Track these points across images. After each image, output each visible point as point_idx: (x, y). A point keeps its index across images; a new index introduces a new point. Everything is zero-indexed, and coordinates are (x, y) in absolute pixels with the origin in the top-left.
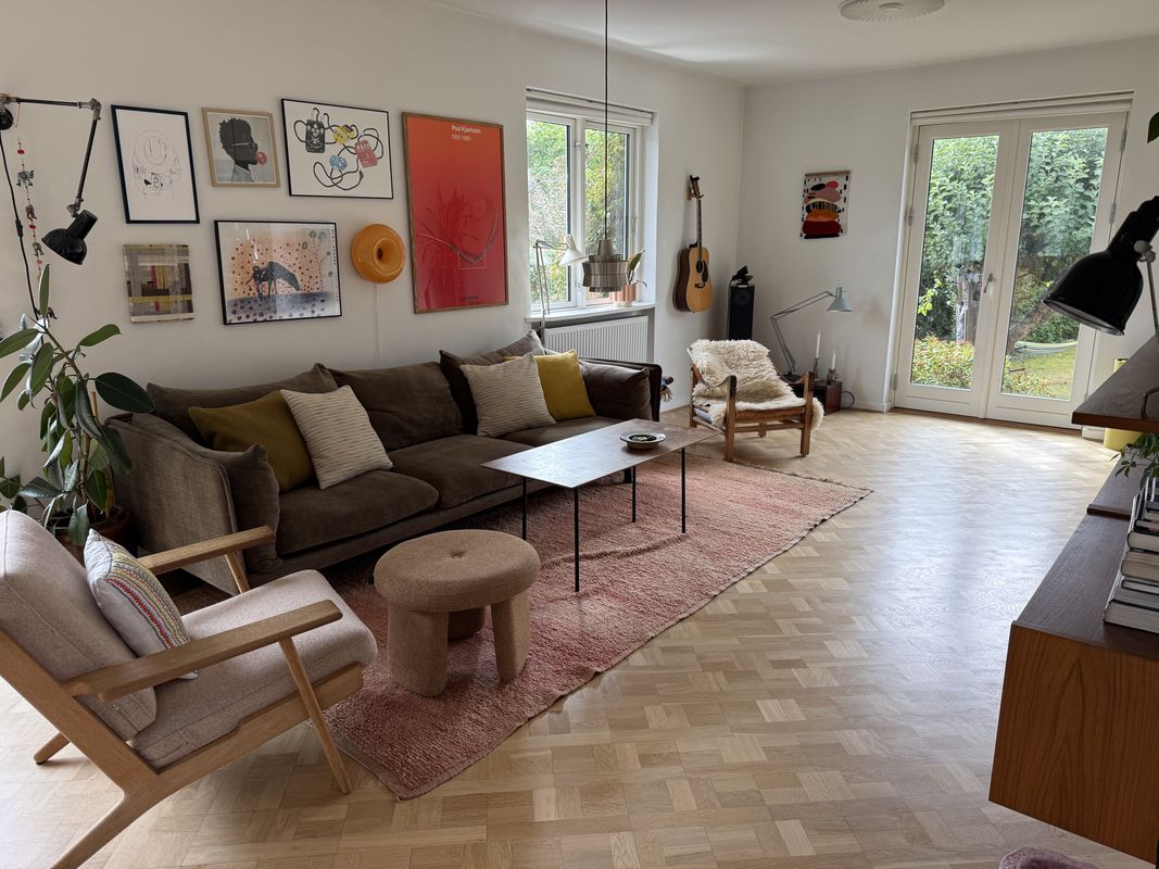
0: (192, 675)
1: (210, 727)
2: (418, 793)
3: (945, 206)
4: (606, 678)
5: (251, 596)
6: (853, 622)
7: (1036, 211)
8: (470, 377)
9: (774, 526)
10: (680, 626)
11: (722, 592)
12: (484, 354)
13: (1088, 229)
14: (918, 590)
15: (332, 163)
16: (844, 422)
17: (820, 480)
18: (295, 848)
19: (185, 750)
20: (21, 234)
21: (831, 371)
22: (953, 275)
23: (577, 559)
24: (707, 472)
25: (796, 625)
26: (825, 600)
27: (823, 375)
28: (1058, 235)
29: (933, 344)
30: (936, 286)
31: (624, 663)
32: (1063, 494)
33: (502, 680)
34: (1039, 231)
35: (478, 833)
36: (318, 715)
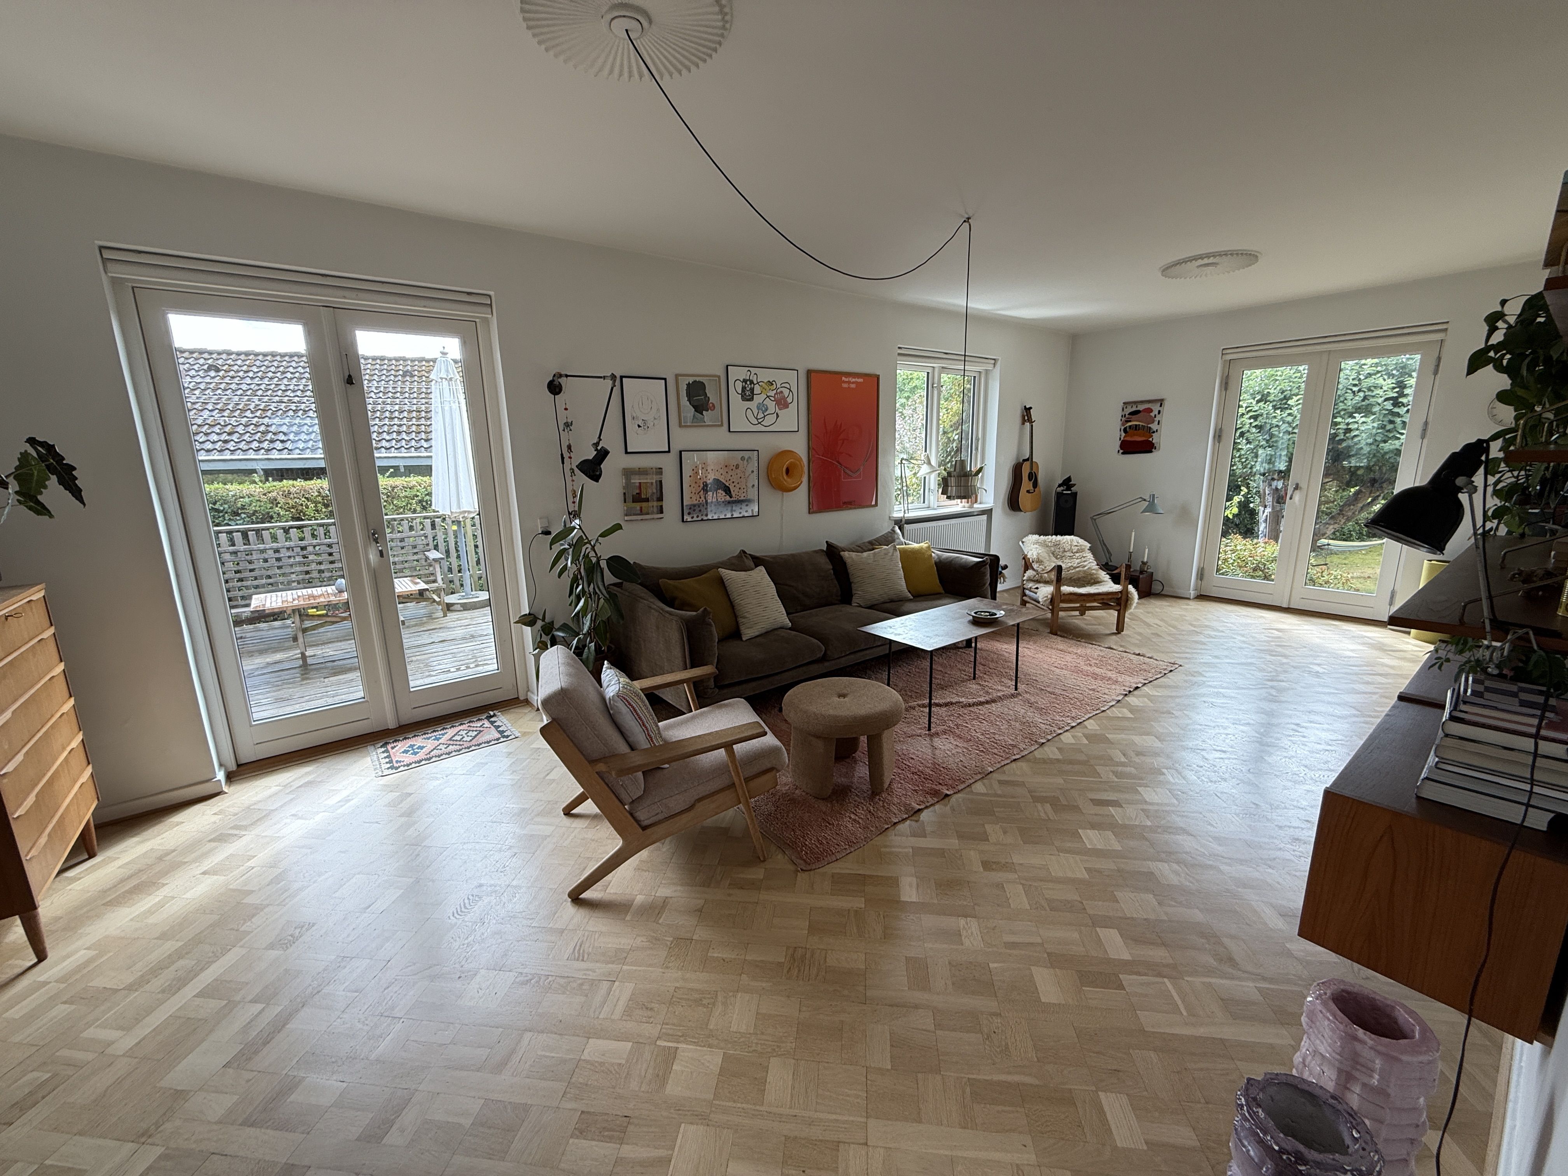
0: (667, 766)
1: (677, 803)
2: (814, 867)
3: (1251, 424)
4: (953, 799)
5: (702, 714)
6: (1164, 774)
7: (1343, 426)
8: (849, 562)
9: (1093, 690)
10: (1013, 764)
11: (1048, 740)
12: (858, 543)
13: (1397, 442)
14: (1224, 752)
15: (758, 408)
16: (1157, 606)
17: (1134, 654)
18: (729, 895)
19: (660, 817)
20: (563, 463)
21: (1144, 563)
22: (1257, 483)
23: (930, 705)
24: (1035, 643)
25: (1113, 772)
26: (1138, 754)
27: (1136, 566)
28: (1365, 448)
29: (1237, 541)
30: (1242, 493)
31: (968, 789)
32: (1367, 678)
33: (873, 792)
34: (1344, 444)
35: (858, 903)
36: (747, 801)
